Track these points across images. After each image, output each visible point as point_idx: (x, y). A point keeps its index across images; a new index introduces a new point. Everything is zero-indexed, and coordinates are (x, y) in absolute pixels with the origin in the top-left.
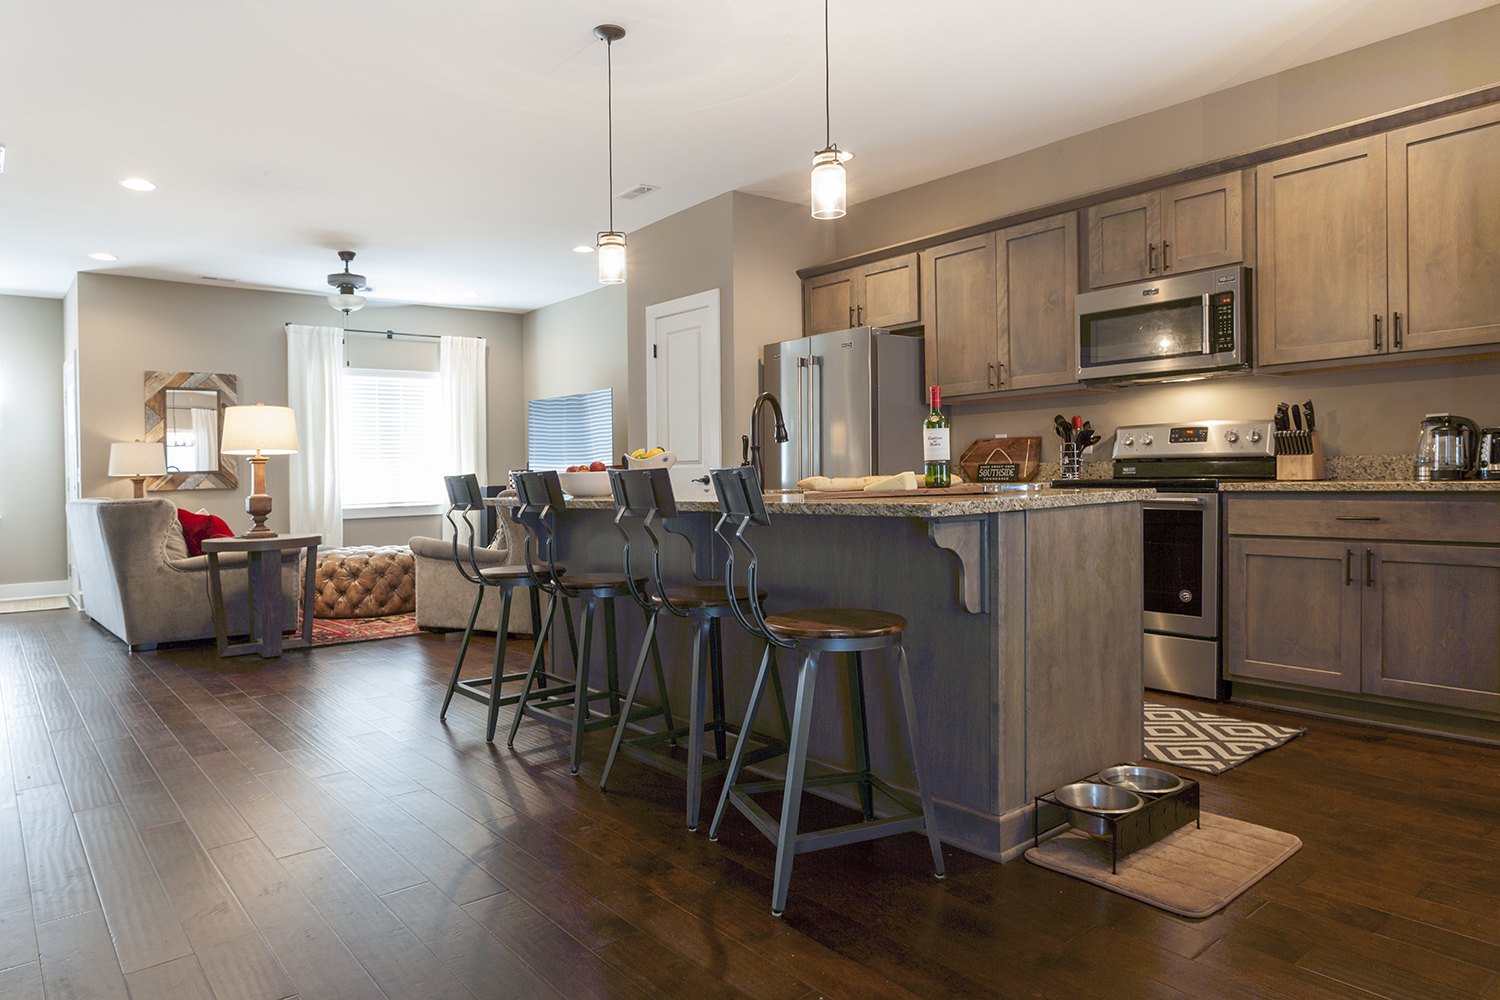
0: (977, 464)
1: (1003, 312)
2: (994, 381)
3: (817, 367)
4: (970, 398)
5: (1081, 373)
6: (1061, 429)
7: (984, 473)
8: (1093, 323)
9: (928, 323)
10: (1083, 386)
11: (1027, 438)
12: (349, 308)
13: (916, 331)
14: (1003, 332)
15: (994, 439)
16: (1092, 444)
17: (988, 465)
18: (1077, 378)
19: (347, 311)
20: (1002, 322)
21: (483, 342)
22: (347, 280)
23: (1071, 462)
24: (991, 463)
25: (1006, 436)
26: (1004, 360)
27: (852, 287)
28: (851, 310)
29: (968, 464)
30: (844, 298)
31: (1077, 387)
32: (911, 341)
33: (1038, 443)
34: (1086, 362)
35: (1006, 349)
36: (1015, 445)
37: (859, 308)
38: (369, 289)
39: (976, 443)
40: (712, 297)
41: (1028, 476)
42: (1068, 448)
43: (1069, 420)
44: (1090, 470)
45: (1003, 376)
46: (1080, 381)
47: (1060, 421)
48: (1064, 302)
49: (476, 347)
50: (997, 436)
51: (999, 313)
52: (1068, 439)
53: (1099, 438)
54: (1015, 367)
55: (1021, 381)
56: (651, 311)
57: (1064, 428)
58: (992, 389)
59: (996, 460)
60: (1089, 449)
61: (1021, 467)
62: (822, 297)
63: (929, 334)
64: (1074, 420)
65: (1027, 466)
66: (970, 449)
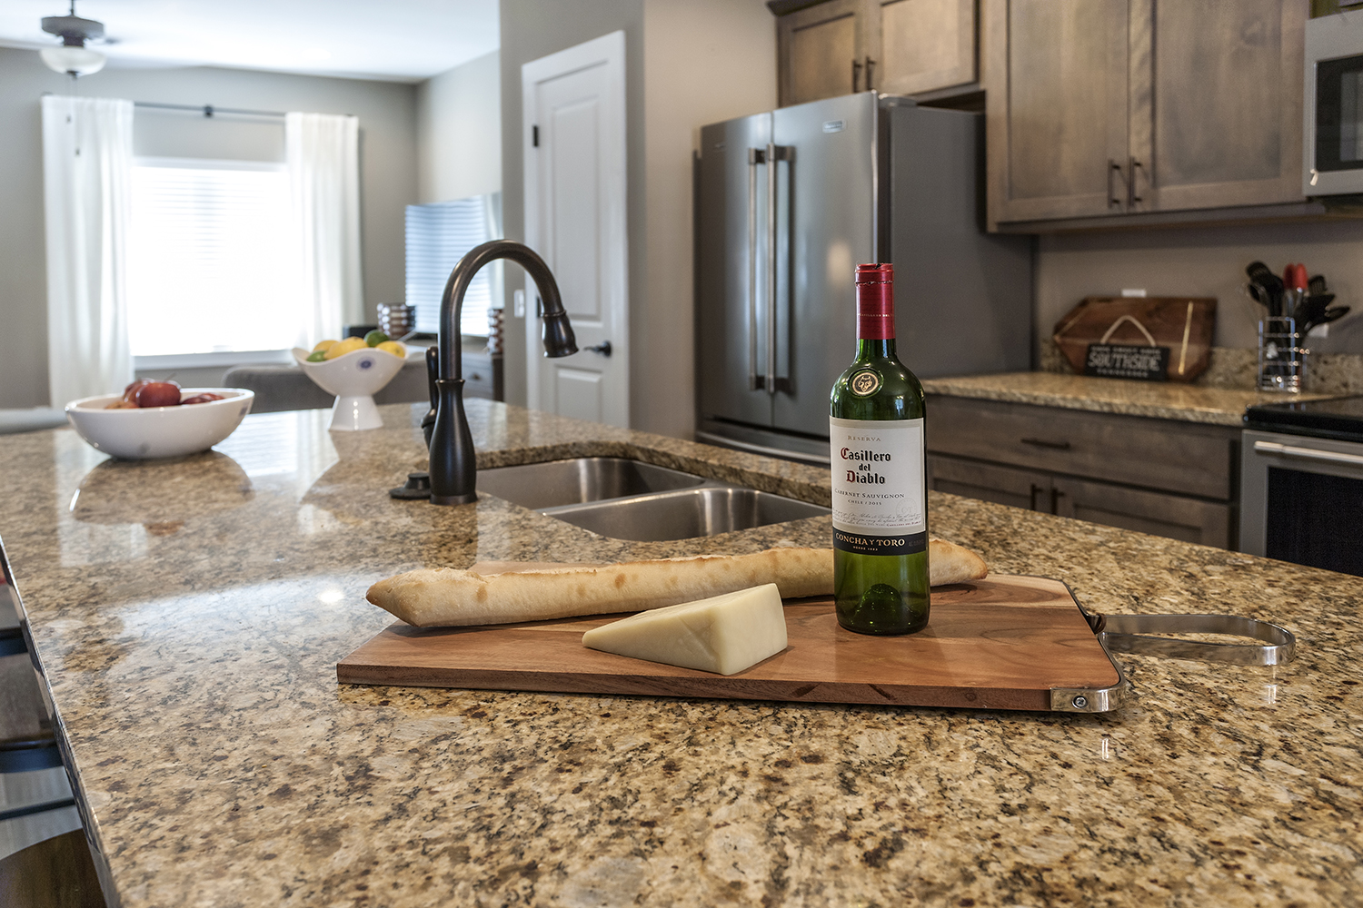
0: (1084, 342)
1: (1142, 63)
2: (1121, 194)
3: (783, 166)
4: (1073, 225)
5: (1314, 181)
6: (1261, 290)
7: (1100, 360)
8: (1347, 79)
9: (993, 85)
10: (1319, 209)
11: (1185, 301)
12: (75, 68)
13: (970, 101)
14: (1142, 100)
15: (1121, 298)
16: (1328, 320)
17: (1107, 345)
18: (1306, 192)
19: (73, 73)
20: (1140, 80)
21: (353, 123)
22: (72, 26)
23: (1284, 356)
24: (1114, 341)
25: (1142, 293)
26: (1141, 152)
27: (858, 27)
28: (856, 66)
29: (1068, 340)
30: (843, 45)
31: (1301, 210)
32: (962, 117)
33: (1208, 313)
34: (1328, 159)
35: (1146, 135)
36: (1162, 311)
37: (869, 62)
38: (111, 41)
39: (1084, 303)
40: (611, 46)
41: (1188, 372)
42: (1275, 327)
43: (1277, 269)
44: (1322, 369)
45: (1141, 186)
46: (1310, 199)
47: (1259, 272)
48: (1277, 37)
49: (343, 129)
50: (1127, 293)
51: (1135, 62)
52: (1276, 309)
53: (1345, 310)
54: (1165, 168)
55: (1176, 195)
56: (532, 71)
57: (1267, 286)
58: (1116, 210)
59: (1124, 337)
60: (1322, 331)
61: (1174, 354)
62: (810, 45)
63: (995, 107)
64: (1290, 272)
65: (1185, 353)
66: (1072, 314)
